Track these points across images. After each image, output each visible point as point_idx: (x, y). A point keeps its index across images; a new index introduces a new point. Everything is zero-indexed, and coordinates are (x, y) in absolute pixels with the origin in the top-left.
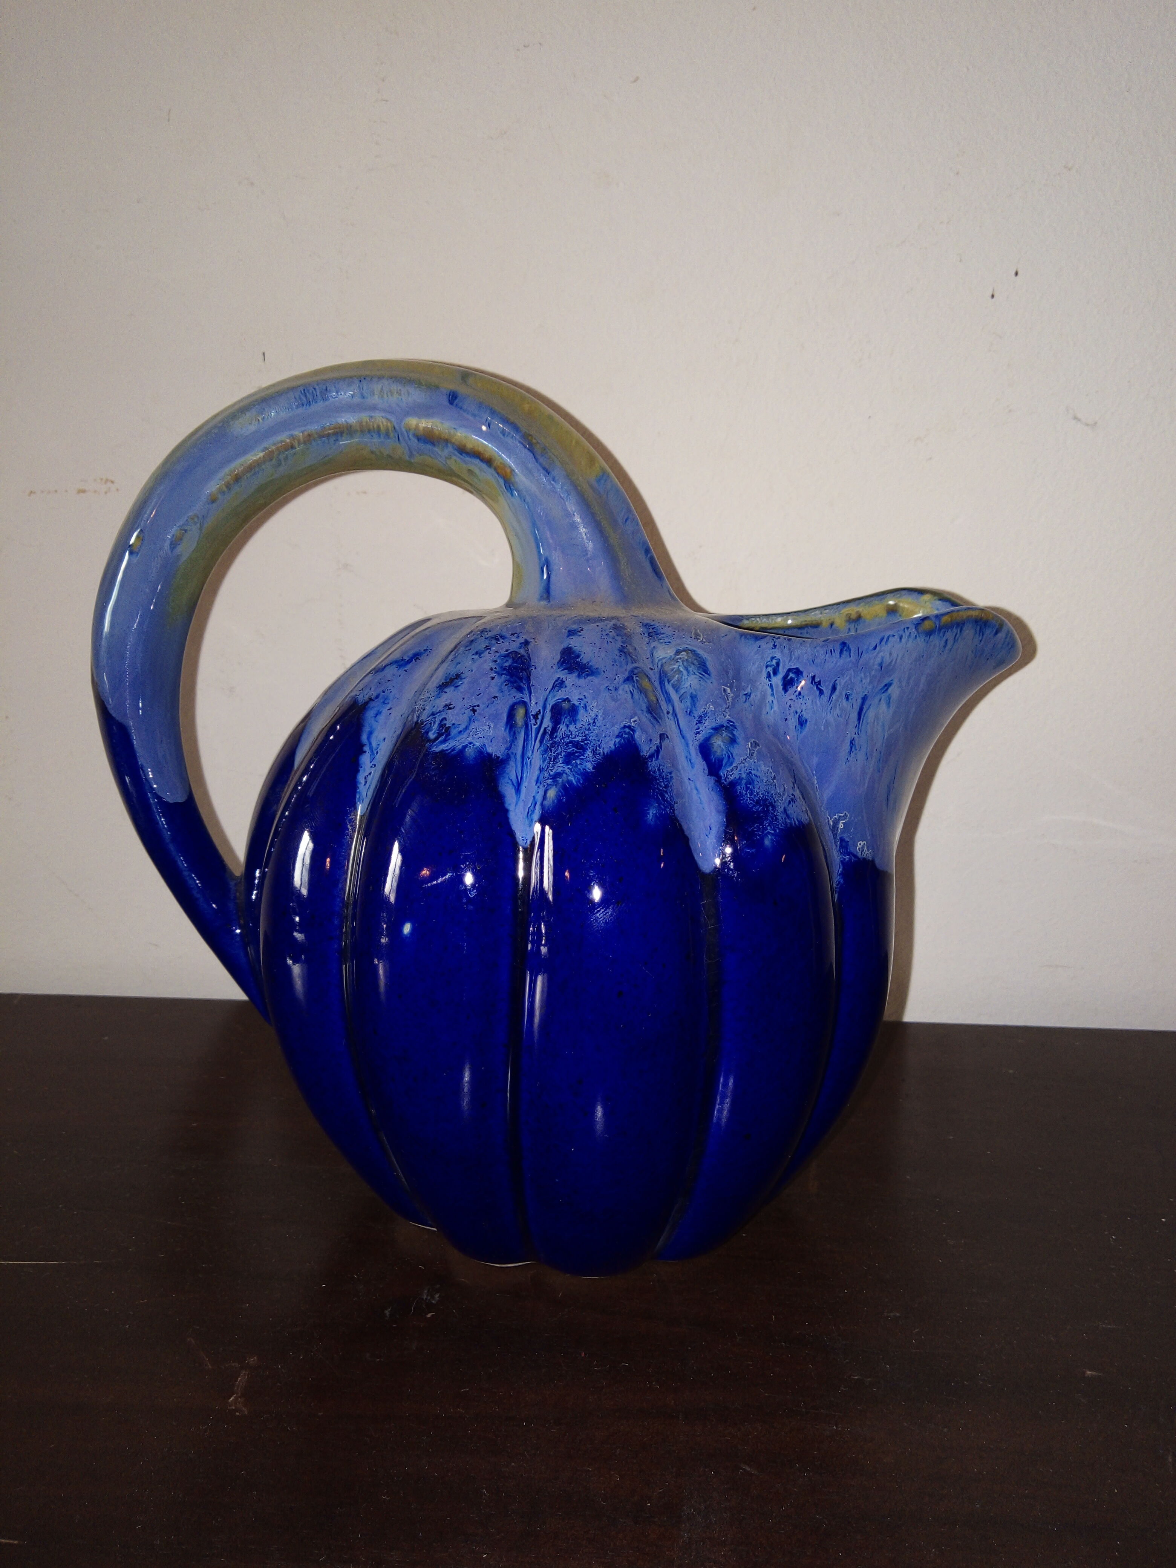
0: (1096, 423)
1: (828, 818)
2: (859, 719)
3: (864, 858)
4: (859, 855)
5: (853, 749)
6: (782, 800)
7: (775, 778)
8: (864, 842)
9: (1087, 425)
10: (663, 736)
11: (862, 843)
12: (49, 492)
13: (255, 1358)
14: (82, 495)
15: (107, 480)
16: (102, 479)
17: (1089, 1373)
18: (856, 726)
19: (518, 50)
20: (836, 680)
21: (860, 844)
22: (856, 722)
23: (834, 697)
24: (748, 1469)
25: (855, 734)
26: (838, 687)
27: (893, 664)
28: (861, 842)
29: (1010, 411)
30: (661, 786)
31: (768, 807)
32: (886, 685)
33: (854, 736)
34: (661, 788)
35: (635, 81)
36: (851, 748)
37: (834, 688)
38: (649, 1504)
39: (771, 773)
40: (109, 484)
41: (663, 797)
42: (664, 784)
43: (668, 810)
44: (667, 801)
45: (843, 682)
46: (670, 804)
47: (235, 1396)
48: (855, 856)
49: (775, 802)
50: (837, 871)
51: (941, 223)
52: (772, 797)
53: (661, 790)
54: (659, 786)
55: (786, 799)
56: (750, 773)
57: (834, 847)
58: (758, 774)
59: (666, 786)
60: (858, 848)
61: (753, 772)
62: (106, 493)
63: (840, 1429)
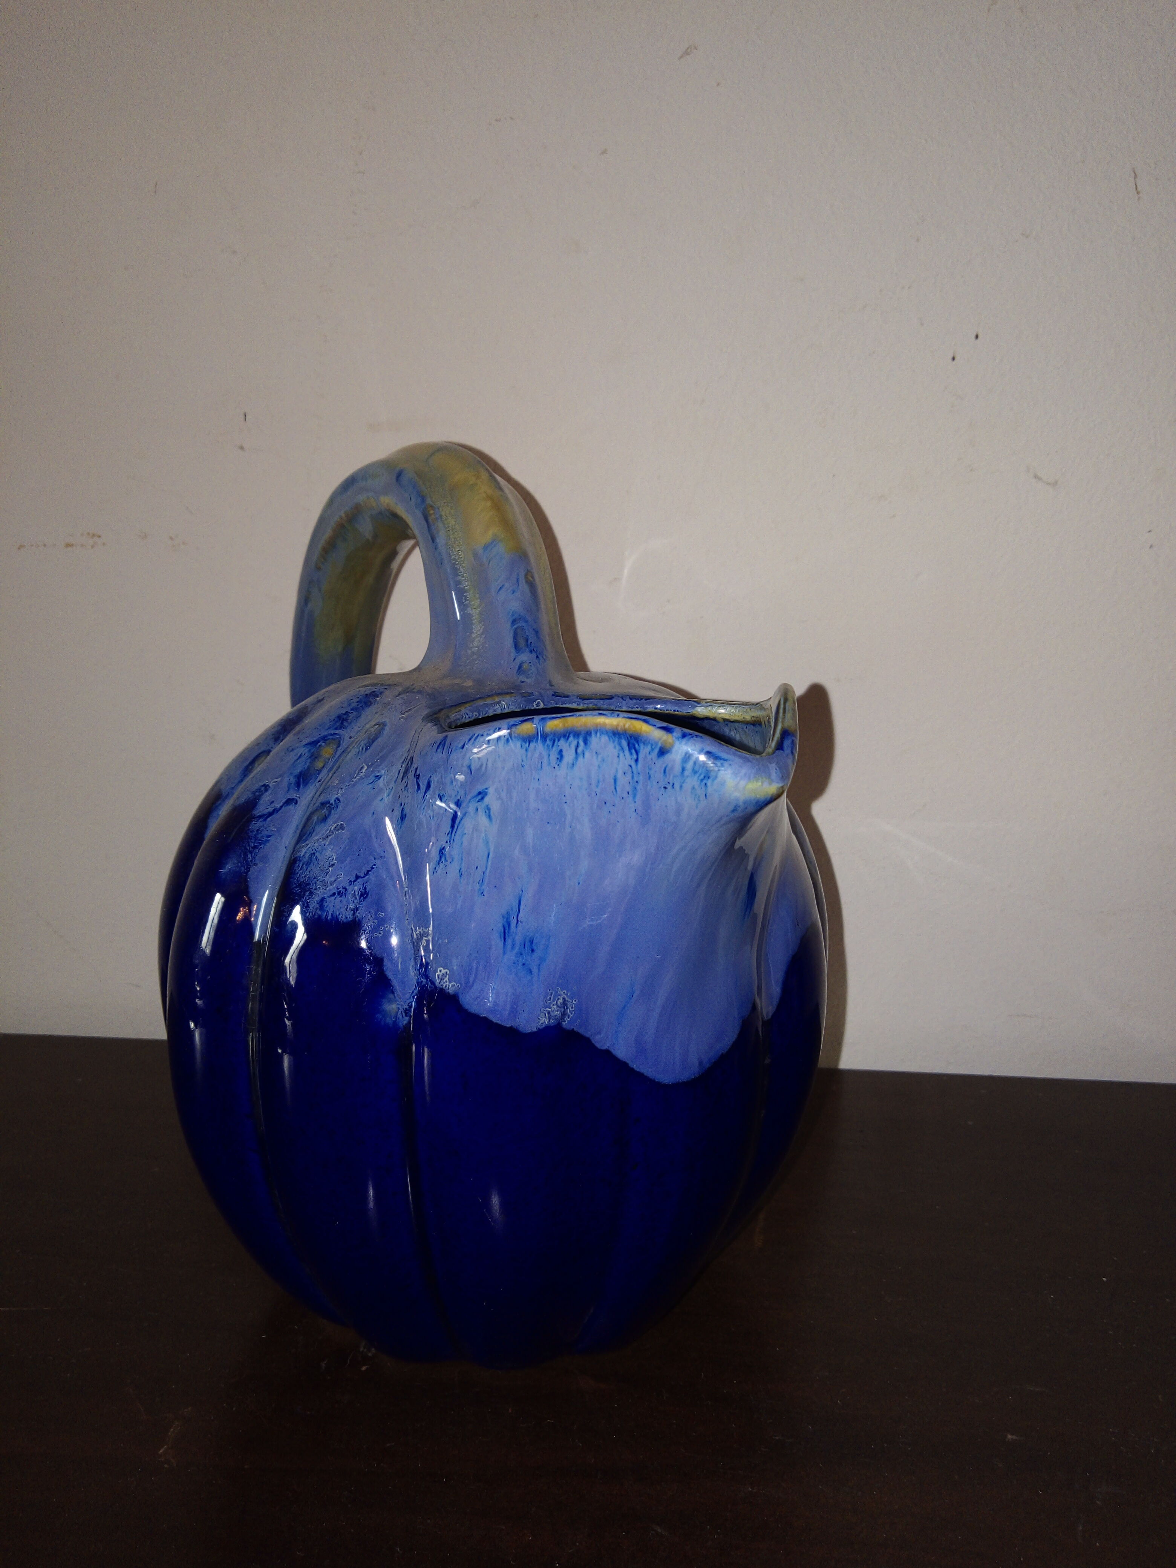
0: (1056, 482)
1: (412, 930)
2: (453, 827)
3: (442, 989)
4: (437, 982)
5: (443, 859)
6: (326, 890)
7: (333, 865)
8: (446, 970)
9: (1048, 483)
10: (289, 802)
11: (444, 971)
12: (38, 546)
13: (189, 1408)
14: (70, 549)
15: (94, 535)
16: (89, 534)
17: (1010, 1437)
18: (448, 834)
19: (490, 124)
20: (431, 777)
21: (440, 971)
22: (449, 829)
23: (428, 796)
24: (659, 1530)
25: (447, 842)
26: (432, 786)
27: (484, 768)
28: (441, 969)
29: (972, 470)
30: (249, 845)
31: (306, 891)
32: (480, 793)
33: (444, 844)
34: (248, 848)
35: (603, 153)
36: (441, 857)
37: (428, 786)
39: (333, 859)
40: (96, 538)
41: (246, 855)
42: (254, 845)
43: (243, 869)
44: (246, 861)
45: (436, 780)
46: (248, 864)
47: (165, 1447)
48: (433, 983)
49: (315, 889)
50: (411, 992)
52: (316, 884)
53: (247, 849)
54: (247, 845)
55: (330, 890)
56: (314, 853)
57: (412, 963)
58: (319, 857)
59: (255, 847)
60: (437, 974)
61: (316, 854)
62: (92, 547)
63: (755, 1491)
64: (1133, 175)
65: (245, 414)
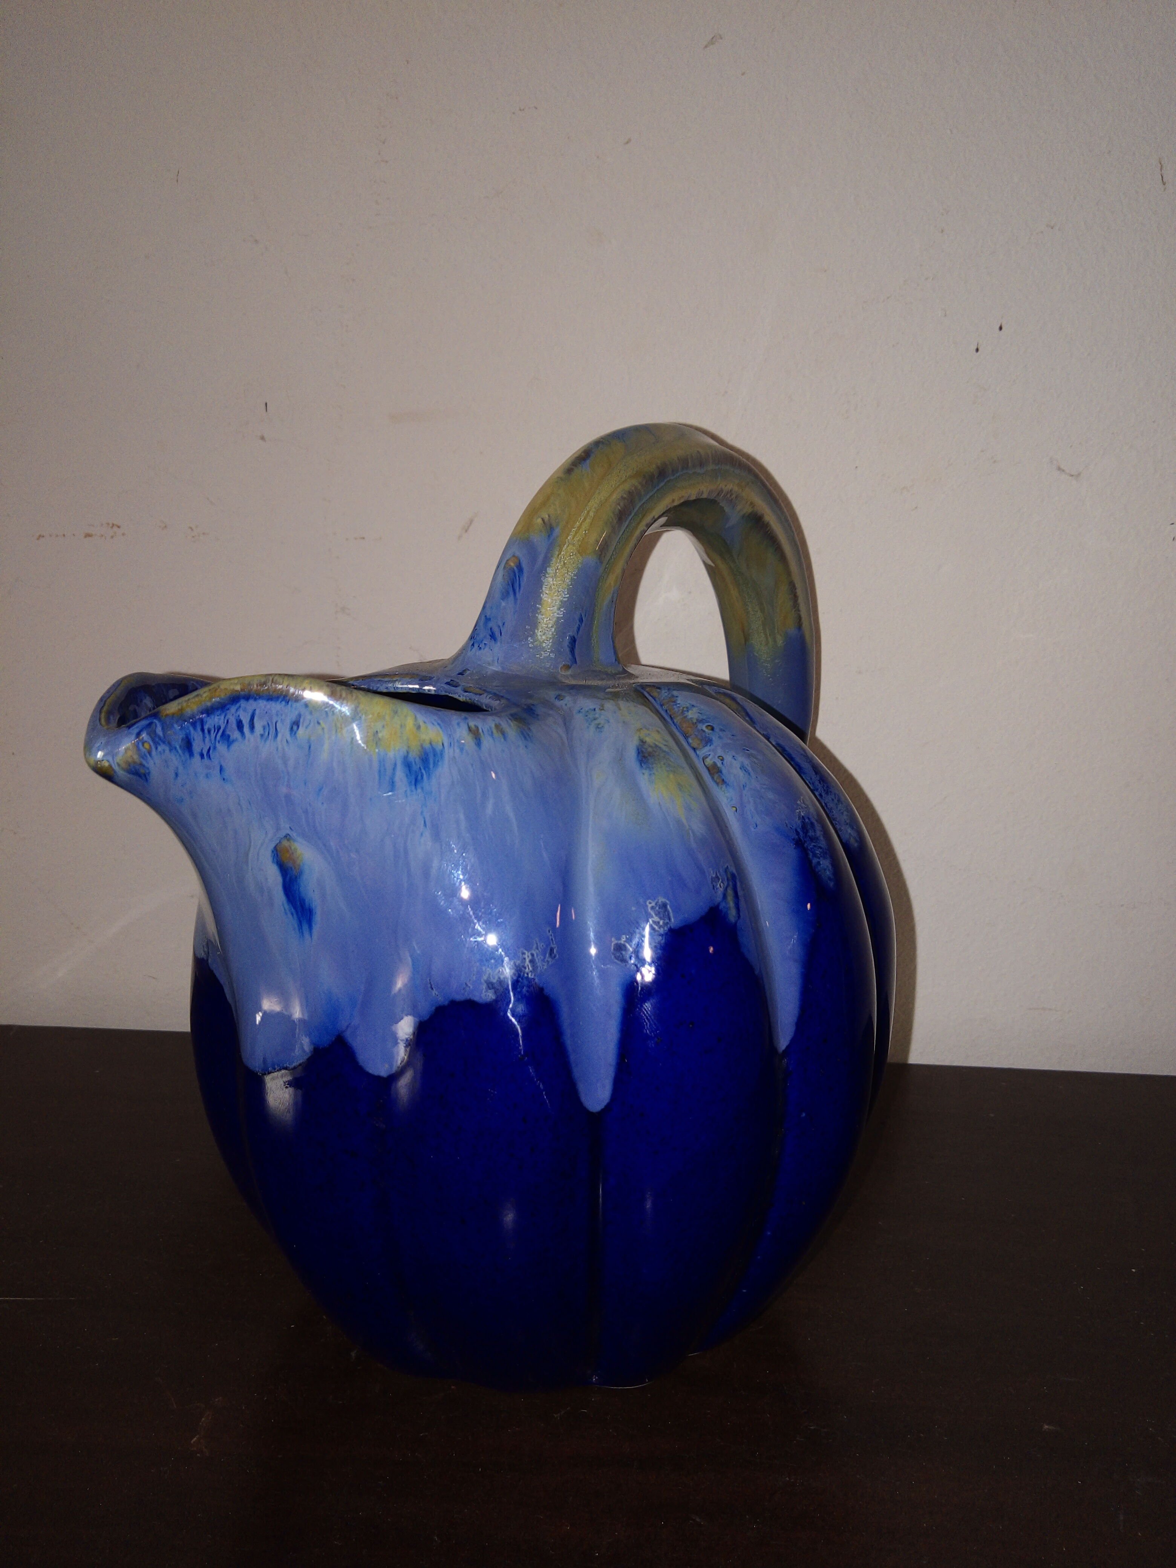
0: (1079, 474)
9: (1072, 476)
12: (57, 536)
13: (220, 1398)
14: (88, 539)
15: (113, 525)
16: (108, 524)
17: (1046, 1427)
19: (514, 113)
24: (698, 1520)
29: (995, 462)
35: (627, 143)
38: (597, 1554)
40: (115, 529)
47: (197, 1436)
51: (927, 279)
62: (112, 537)
63: (792, 1480)
64: (1159, 165)
65: (266, 404)
